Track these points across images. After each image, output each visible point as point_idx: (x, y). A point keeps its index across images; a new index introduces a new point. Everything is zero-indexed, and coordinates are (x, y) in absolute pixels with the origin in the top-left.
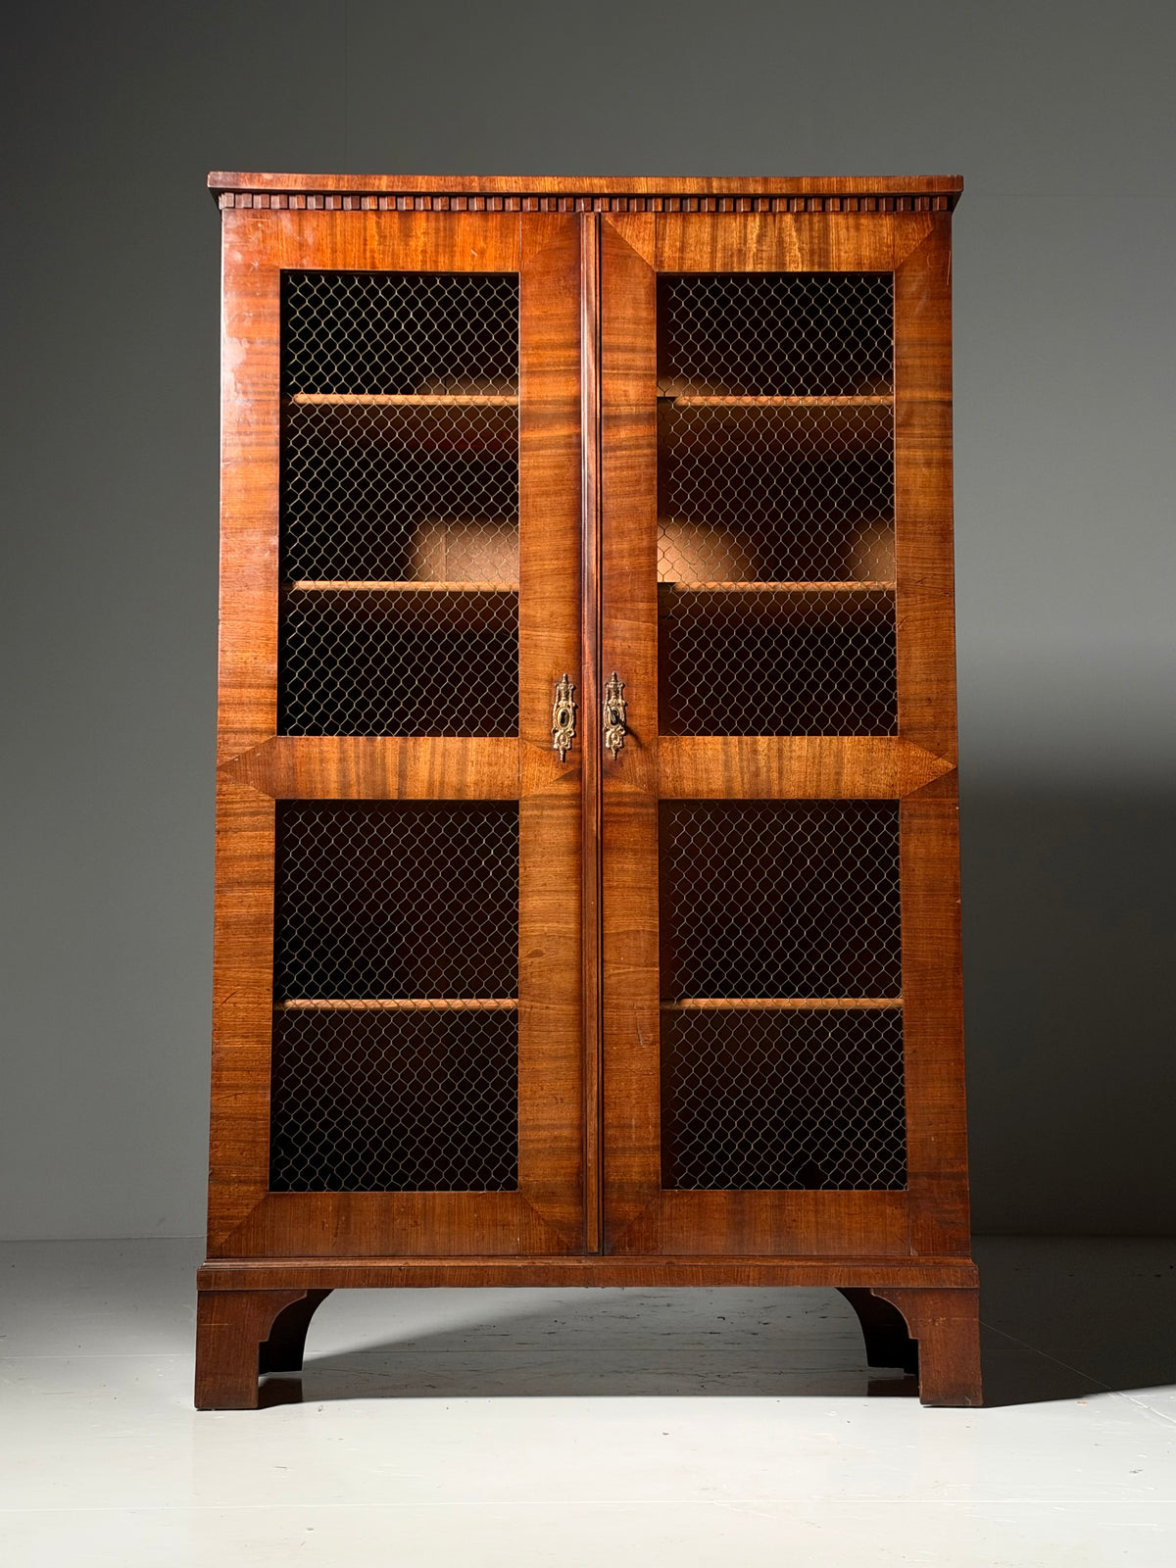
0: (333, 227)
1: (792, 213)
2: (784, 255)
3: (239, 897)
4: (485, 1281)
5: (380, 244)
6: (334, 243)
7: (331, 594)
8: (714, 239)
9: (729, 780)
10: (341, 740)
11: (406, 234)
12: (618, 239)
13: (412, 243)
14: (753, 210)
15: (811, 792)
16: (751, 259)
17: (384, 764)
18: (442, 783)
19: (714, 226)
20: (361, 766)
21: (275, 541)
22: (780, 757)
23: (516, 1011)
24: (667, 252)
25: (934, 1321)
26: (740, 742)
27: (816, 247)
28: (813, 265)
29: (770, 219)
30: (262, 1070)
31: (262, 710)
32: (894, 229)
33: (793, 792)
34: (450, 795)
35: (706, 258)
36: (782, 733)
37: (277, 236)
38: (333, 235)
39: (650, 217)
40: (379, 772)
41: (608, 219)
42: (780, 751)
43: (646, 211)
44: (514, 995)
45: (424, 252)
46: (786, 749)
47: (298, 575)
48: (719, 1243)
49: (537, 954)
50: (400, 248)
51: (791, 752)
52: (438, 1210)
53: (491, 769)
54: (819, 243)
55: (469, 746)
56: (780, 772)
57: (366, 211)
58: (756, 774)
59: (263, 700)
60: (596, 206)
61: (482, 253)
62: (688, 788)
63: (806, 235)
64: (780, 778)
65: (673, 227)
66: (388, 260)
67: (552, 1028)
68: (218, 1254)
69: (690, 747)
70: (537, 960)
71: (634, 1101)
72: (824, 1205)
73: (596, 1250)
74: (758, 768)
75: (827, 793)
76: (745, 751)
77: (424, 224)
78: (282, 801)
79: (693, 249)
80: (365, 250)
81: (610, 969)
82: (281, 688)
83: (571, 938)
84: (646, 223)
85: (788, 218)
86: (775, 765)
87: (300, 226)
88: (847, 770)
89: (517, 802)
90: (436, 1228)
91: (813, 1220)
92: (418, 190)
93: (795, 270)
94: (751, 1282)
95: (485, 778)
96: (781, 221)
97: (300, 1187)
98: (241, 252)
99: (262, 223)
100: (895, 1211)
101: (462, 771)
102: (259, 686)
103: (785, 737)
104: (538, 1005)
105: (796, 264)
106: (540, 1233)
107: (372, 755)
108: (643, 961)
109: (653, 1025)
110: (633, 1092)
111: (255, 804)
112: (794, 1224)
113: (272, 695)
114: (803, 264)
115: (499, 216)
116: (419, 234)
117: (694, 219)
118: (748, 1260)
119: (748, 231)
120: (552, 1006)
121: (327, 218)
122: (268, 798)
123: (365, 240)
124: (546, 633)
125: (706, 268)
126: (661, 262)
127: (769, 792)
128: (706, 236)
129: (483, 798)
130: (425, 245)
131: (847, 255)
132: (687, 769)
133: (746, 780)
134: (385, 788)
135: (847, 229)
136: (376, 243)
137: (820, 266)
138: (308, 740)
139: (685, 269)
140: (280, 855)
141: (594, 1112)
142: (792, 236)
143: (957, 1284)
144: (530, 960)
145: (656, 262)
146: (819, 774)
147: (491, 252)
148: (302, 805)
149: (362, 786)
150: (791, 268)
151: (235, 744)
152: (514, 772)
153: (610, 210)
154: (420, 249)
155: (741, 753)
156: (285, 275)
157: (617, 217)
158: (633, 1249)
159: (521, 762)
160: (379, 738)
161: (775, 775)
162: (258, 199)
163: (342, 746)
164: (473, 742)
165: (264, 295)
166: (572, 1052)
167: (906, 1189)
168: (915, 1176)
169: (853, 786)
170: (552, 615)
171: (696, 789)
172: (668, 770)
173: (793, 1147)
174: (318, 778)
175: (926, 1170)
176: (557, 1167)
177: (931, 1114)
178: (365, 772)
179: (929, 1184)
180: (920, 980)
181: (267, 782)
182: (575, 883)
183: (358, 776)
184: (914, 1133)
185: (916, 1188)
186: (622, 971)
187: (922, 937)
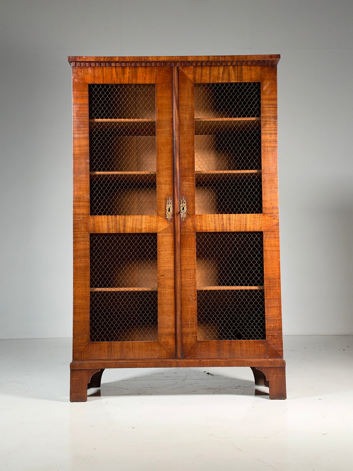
0: (103, 71)
1: (232, 66)
2: (230, 78)
3: (80, 261)
4: (149, 366)
5: (116, 76)
6: (103, 76)
7: (104, 175)
8: (210, 73)
9: (215, 227)
10: (107, 217)
11: (124, 73)
12: (183, 74)
13: (125, 76)
14: (221, 65)
15: (238, 230)
16: (221, 79)
17: (119, 223)
18: (136, 228)
19: (210, 70)
20: (113, 224)
21: (88, 161)
22: (230, 220)
23: (157, 291)
24: (197, 77)
25: (273, 376)
26: (218, 216)
27: (239, 75)
28: (238, 80)
29: (226, 67)
30: (87, 308)
31: (85, 208)
32: (261, 70)
33: (233, 230)
34: (138, 232)
35: (208, 79)
36: (230, 213)
37: (87, 74)
38: (103, 74)
39: (192, 67)
40: (118, 225)
41: (180, 68)
42: (230, 218)
43: (191, 65)
45: (128, 78)
46: (231, 217)
47: (95, 170)
48: (213, 355)
49: (163, 275)
50: (122, 77)
51: (233, 218)
52: (136, 346)
53: (149, 224)
54: (240, 74)
55: (143, 218)
56: (230, 224)
57: (112, 67)
58: (223, 225)
59: (85, 206)
60: (177, 64)
61: (145, 78)
62: (204, 229)
63: (236, 71)
64: (230, 226)
65: (199, 70)
66: (119, 81)
67: (167, 296)
68: (75, 359)
69: (204, 217)
70: (162, 277)
71: (190, 316)
72: (242, 344)
73: (180, 357)
74: (223, 223)
75: (243, 230)
76: (220, 219)
77: (128, 70)
78: (91, 234)
79: (204, 76)
80: (112, 78)
81: (183, 280)
82: (91, 202)
83: (172, 271)
84: (191, 69)
85: (231, 67)
86: (228, 222)
87: (94, 71)
88: (248, 223)
89: (157, 233)
90: (136, 352)
91: (240, 348)
92: (127, 60)
93: (233, 82)
94: (222, 366)
95: (148, 227)
96: (229, 68)
97: (98, 340)
98: (77, 79)
99: (83, 70)
100: (262, 346)
101: (141, 225)
102: (84, 202)
103: (231, 214)
104: (163, 289)
105: (233, 81)
106: (164, 352)
107: (116, 221)
108: (192, 277)
109: (195, 295)
110: (190, 313)
111: (84, 235)
112: (234, 349)
113: (88, 204)
114: (235, 80)
115: (149, 67)
116: (127, 73)
117: (205, 68)
118: (222, 359)
119: (220, 71)
120: (167, 290)
121: (101, 69)
122: (87, 233)
123: (112, 75)
124: (164, 186)
125: (208, 82)
126: (196, 80)
127: (227, 230)
128: (208, 73)
129: (147, 232)
130: (129, 76)
131: (247, 77)
132: (204, 224)
133: (220, 227)
134: (120, 230)
135: (248, 70)
136: (115, 76)
137: (240, 80)
138: (98, 216)
139: (202, 82)
140: (91, 248)
141: (179, 319)
142: (232, 72)
143: (279, 366)
144: (161, 277)
145: (194, 80)
146: (240, 225)
147: (148, 78)
148: (97, 235)
149: (113, 229)
150: (232, 81)
151: (78, 218)
152: (156, 225)
153: (181, 65)
155: (219, 219)
156: (90, 86)
157: (183, 67)
158: (190, 357)
159: (158, 222)
160: (118, 216)
161: (228, 225)
162: (82, 63)
163: (107, 218)
165: (84, 91)
166: (172, 302)
167: (265, 339)
168: (268, 336)
169: (250, 227)
170: (166, 181)
171: (206, 229)
172: (199, 224)
173: (234, 328)
174: (101, 227)
175: (271, 334)
176: (169, 334)
177: (272, 319)
178: (114, 225)
179: (272, 338)
180: (269, 282)
181: (87, 228)
182: (173, 256)
183: (112, 226)
184: (268, 324)
185: (268, 339)
186: (186, 280)
187: (269, 270)
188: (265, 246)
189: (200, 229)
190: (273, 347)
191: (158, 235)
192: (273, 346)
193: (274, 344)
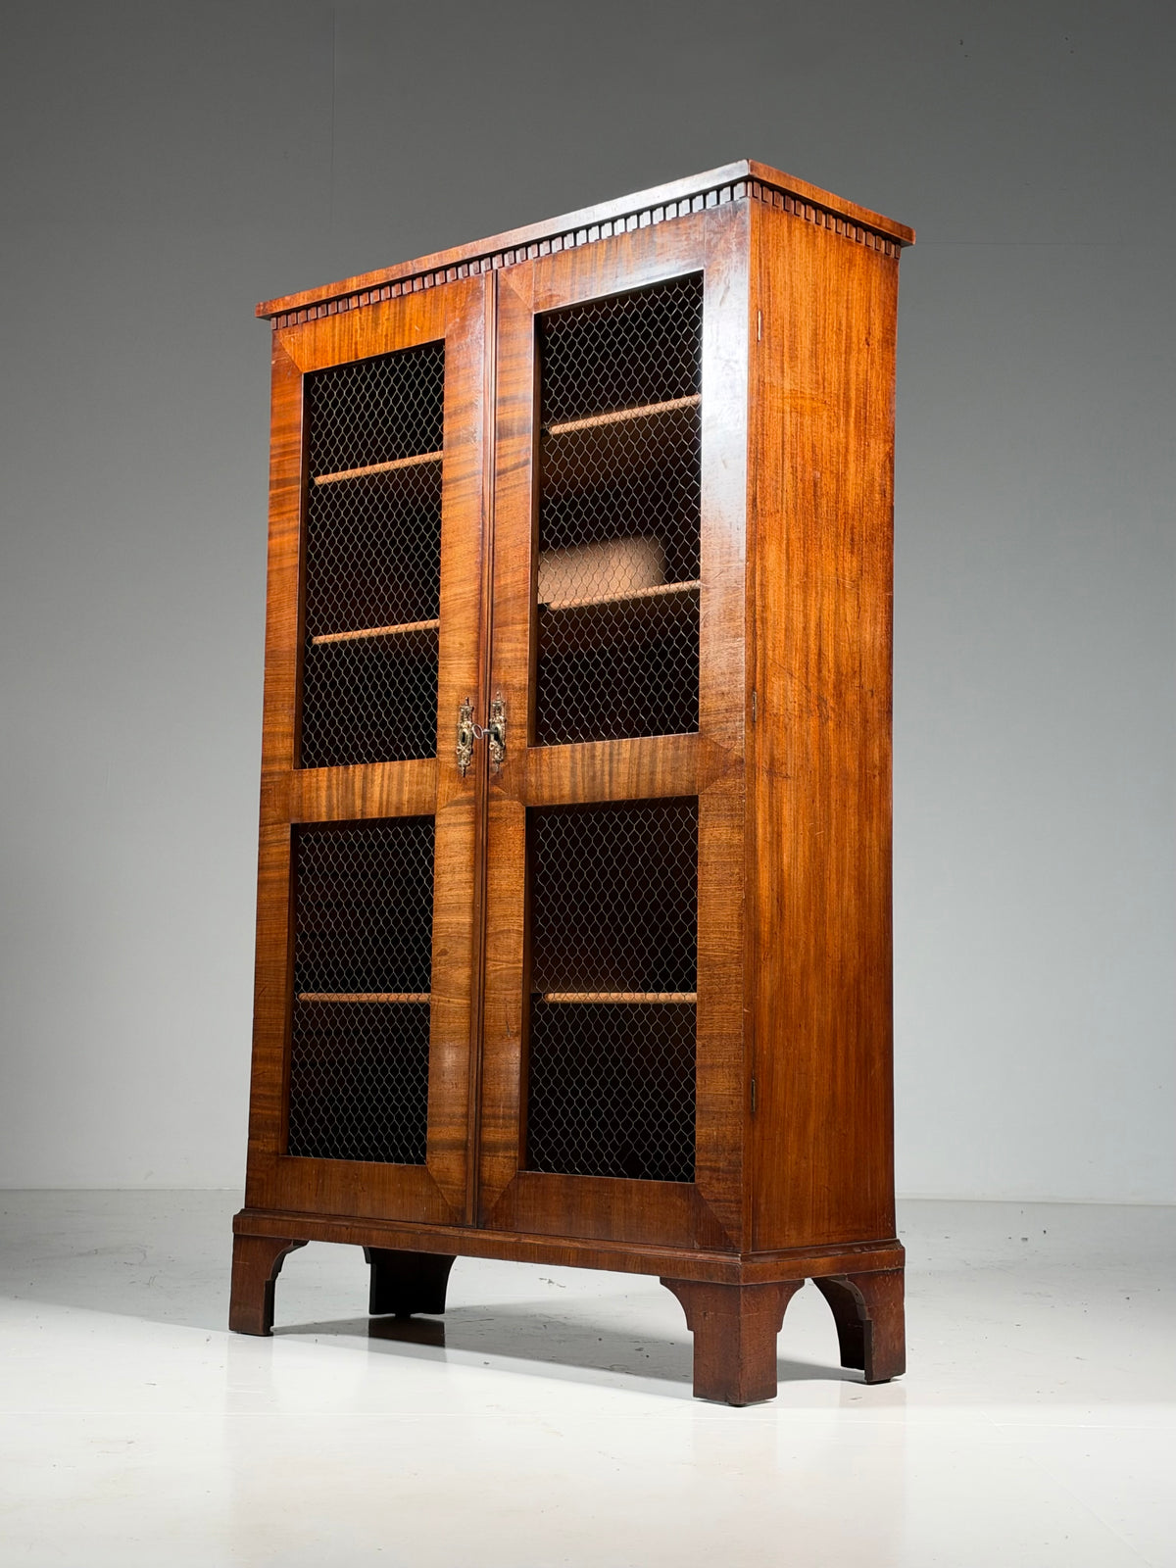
0: (332, 329)
5: (360, 336)
6: (335, 343)
7: (334, 645)
8: (571, 272)
9: (574, 786)
10: (329, 771)
11: (376, 322)
12: (508, 291)
13: (379, 331)
16: (599, 284)
17: (353, 789)
18: (388, 801)
19: (573, 260)
20: (340, 792)
21: (295, 605)
22: (611, 761)
23: (428, 1004)
24: (542, 293)
25: (706, 1315)
26: (583, 748)
29: (613, 242)
31: (285, 750)
32: (704, 225)
33: (621, 794)
34: (393, 815)
35: (568, 292)
37: (301, 344)
38: (333, 336)
39: (529, 264)
40: (350, 796)
41: (502, 273)
42: (611, 754)
44: (428, 990)
45: (387, 336)
46: (615, 752)
48: (554, 1223)
49: (443, 953)
50: (372, 337)
51: (619, 754)
52: (376, 1179)
53: (420, 787)
55: (405, 768)
56: (611, 774)
57: (353, 310)
58: (593, 778)
59: (285, 741)
60: (493, 264)
61: (422, 327)
62: (547, 795)
64: (611, 781)
65: (546, 269)
66: (365, 349)
67: (451, 1020)
69: (548, 756)
70: (444, 958)
71: (503, 1088)
72: (631, 1193)
73: (471, 1224)
74: (595, 773)
75: (644, 794)
76: (585, 757)
77: (386, 312)
78: (294, 825)
79: (559, 285)
80: (354, 344)
81: (489, 966)
83: (467, 938)
84: (527, 270)
85: (627, 238)
86: (607, 768)
87: (313, 333)
88: (659, 769)
89: (434, 815)
90: (375, 1194)
91: (623, 1207)
95: (414, 796)
96: (621, 242)
97: (306, 1153)
99: (294, 337)
100: (685, 1204)
101: (400, 791)
104: (443, 998)
106: (439, 1204)
107: (347, 779)
108: (513, 958)
109: (517, 1017)
110: (502, 1079)
113: (292, 736)
115: (431, 291)
116: (383, 321)
117: (561, 258)
118: (574, 1241)
120: (452, 1000)
121: (329, 323)
122: (287, 822)
123: (352, 335)
124: (456, 662)
125: (567, 302)
126: (539, 303)
127: (603, 794)
128: (566, 271)
129: (413, 814)
130: (387, 329)
132: (545, 778)
133: (586, 785)
134: (354, 809)
136: (358, 335)
138: (311, 772)
139: (553, 305)
141: (474, 1097)
142: (628, 254)
143: (722, 1280)
144: (439, 959)
145: (534, 304)
146: (638, 775)
147: (428, 325)
148: (309, 827)
149: (340, 809)
152: (432, 788)
153: (503, 265)
154: (384, 333)
155: (583, 760)
156: (306, 378)
157: (509, 270)
158: (497, 1224)
159: (435, 780)
160: (350, 766)
161: (607, 778)
162: (291, 318)
163: (329, 775)
164: (408, 764)
166: (464, 1041)
167: (692, 1180)
168: (700, 1168)
169: (664, 784)
170: (461, 644)
171: (552, 796)
172: (533, 779)
173: (621, 1136)
174: (315, 804)
175: (709, 1164)
176: (453, 1146)
177: (715, 1109)
178: (342, 797)
179: (710, 1178)
180: (710, 975)
181: (286, 807)
182: (470, 888)
183: (338, 801)
184: (701, 1127)
185: (701, 1181)
186: (498, 968)
187: (712, 932)
188: (703, 845)
189: (537, 796)
190: (714, 1210)
191: (439, 821)
192: (712, 1207)
193: (716, 1201)
